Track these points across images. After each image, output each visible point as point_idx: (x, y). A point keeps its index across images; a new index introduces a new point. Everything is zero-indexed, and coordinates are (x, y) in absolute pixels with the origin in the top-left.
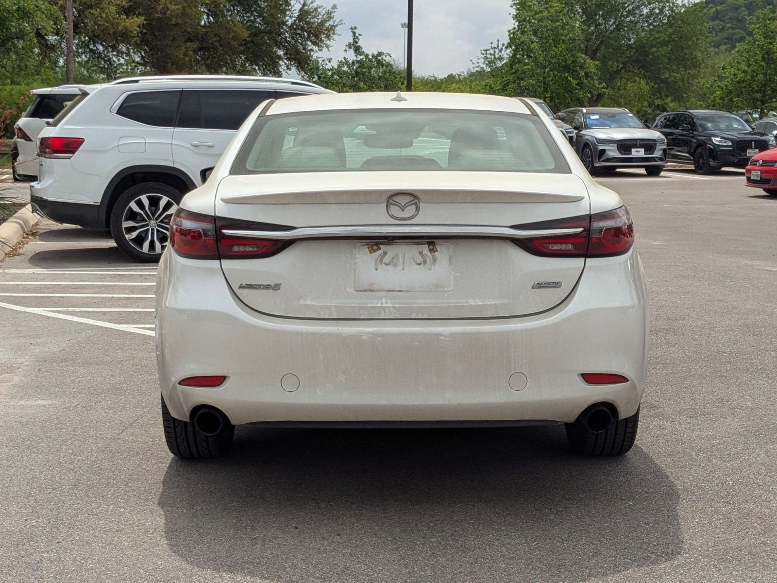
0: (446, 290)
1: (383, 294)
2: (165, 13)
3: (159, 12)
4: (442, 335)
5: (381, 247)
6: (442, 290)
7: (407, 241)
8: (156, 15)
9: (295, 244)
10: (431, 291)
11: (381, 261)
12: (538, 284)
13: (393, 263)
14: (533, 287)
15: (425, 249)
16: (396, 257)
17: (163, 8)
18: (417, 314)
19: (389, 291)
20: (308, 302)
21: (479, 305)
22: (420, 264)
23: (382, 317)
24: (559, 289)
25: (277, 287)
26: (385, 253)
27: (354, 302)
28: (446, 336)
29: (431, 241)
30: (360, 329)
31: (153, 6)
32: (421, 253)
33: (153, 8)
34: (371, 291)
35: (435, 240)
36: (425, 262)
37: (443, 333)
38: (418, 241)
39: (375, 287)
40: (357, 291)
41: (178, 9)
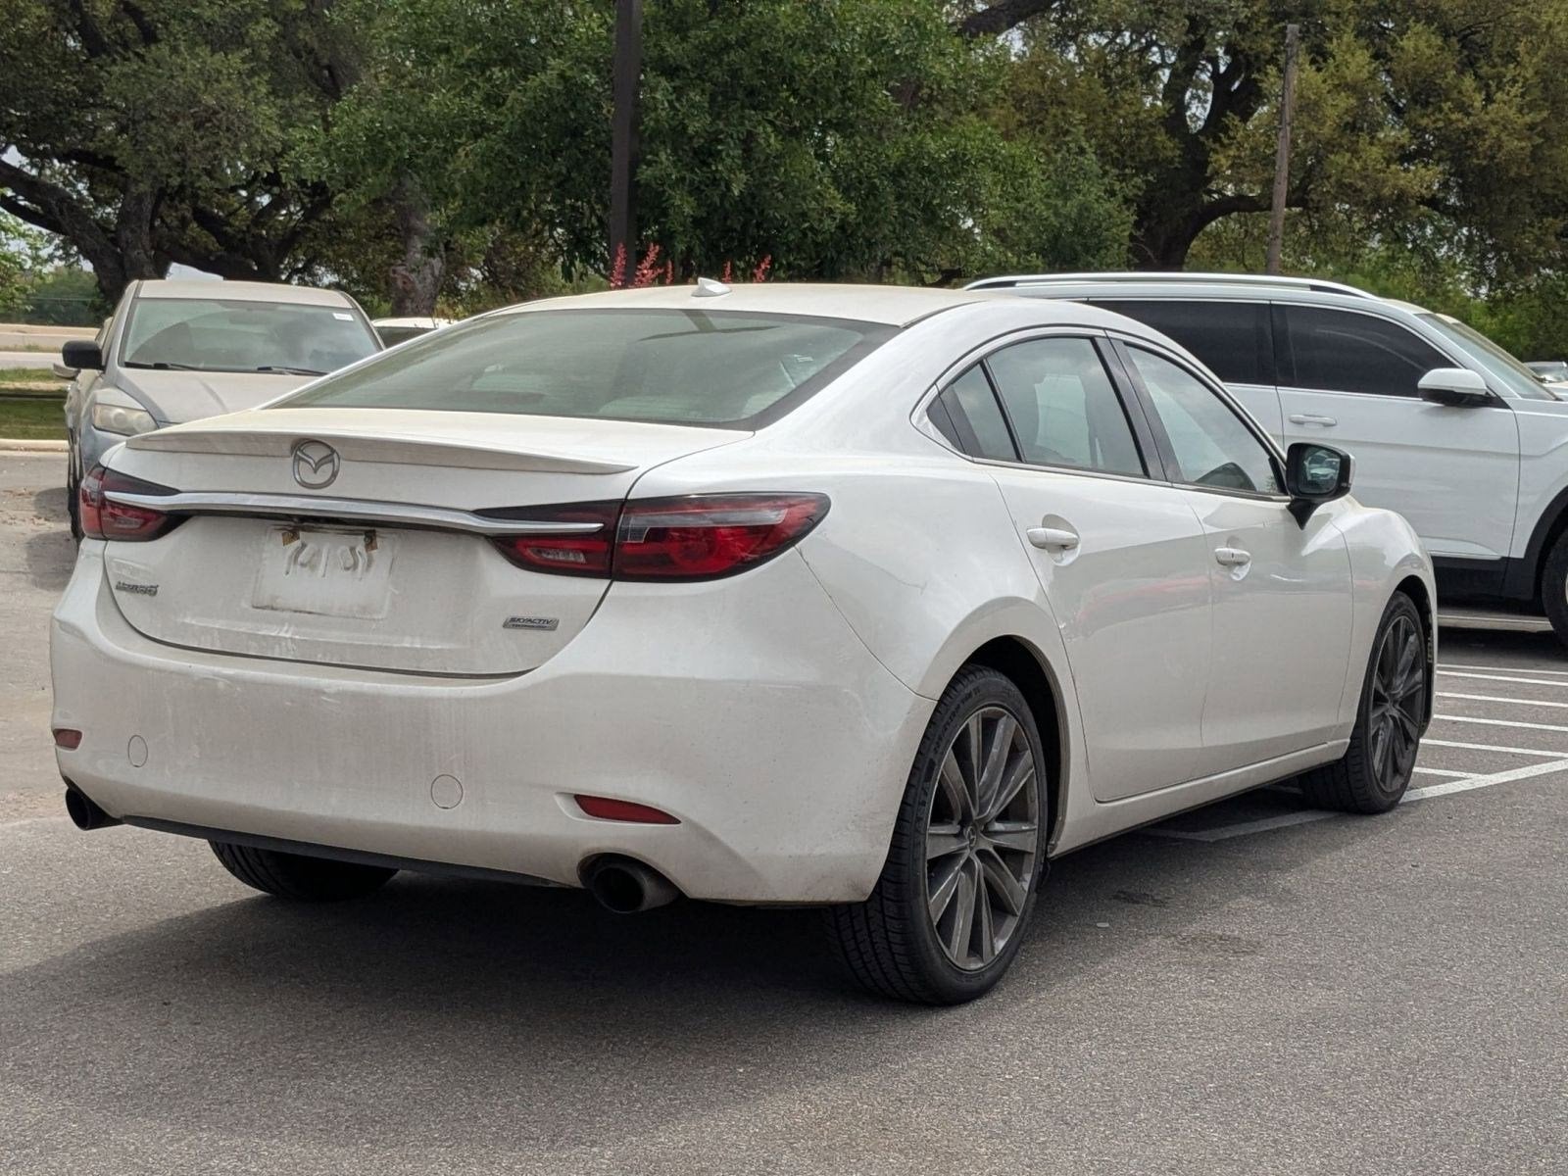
0: (376, 617)
1: (287, 615)
2: (1493, 157)
3: (1481, 156)
4: (324, 693)
5: (301, 534)
6: (368, 617)
7: (337, 526)
8: (1475, 161)
9: (191, 520)
10: (354, 617)
11: (296, 558)
12: (513, 620)
13: (311, 565)
14: (505, 626)
15: (360, 543)
16: (317, 554)
17: (1491, 147)
18: (325, 655)
19: (296, 611)
20: (187, 620)
21: (416, 649)
22: (347, 569)
23: (276, 656)
24: (552, 634)
25: (151, 591)
26: (304, 546)
27: (245, 627)
28: (329, 695)
29: (369, 529)
30: (217, 669)
31: (1470, 143)
32: (352, 549)
33: (1471, 148)
34: (273, 609)
35: (377, 529)
36: (355, 566)
37: (326, 690)
38: (352, 528)
39: (280, 603)
40: (254, 607)
41: (1522, 149)
